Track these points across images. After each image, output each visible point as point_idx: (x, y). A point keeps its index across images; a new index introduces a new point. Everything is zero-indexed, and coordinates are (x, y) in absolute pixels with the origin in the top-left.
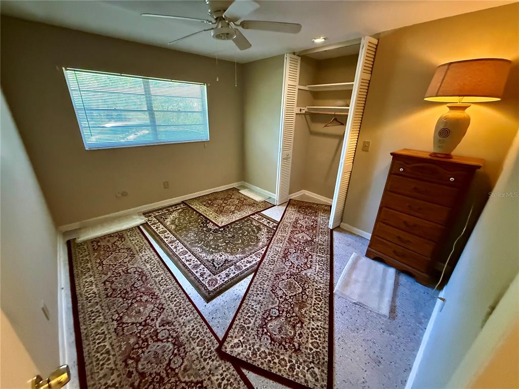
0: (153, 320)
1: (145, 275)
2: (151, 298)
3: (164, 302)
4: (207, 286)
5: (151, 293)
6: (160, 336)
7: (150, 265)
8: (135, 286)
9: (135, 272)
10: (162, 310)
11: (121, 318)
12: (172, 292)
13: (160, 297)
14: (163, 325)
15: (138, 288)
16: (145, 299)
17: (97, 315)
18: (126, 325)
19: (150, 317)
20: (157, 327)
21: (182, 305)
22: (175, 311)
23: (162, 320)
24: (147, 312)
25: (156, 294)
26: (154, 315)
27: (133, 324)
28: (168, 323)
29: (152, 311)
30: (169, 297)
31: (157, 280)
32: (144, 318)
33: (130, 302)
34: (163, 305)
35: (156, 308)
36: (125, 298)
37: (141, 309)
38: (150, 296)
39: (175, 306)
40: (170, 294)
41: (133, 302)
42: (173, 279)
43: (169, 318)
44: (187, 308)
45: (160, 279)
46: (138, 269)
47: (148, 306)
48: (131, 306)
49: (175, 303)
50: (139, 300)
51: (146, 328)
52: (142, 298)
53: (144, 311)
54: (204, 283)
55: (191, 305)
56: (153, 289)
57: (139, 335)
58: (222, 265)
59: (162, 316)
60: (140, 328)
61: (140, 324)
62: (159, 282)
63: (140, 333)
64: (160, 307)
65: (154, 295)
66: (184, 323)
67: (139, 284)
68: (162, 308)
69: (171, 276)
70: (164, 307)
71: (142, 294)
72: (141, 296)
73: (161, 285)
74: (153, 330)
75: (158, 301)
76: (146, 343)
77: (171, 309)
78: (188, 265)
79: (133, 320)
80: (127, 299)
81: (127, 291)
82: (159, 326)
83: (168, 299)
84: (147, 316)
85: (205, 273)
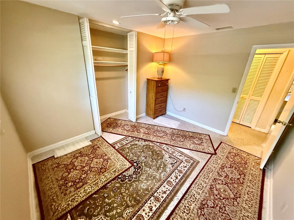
0: (222, 181)
1: (201, 204)
2: (213, 188)
3: (211, 180)
4: (191, 163)
5: (211, 190)
6: (226, 175)
7: (191, 205)
8: (213, 205)
9: (203, 215)
10: (215, 179)
11: (234, 199)
12: (204, 179)
13: (210, 183)
14: (221, 175)
15: (213, 202)
16: (216, 192)
17: (245, 217)
18: (234, 193)
19: (222, 183)
20: (223, 178)
21: (207, 171)
22: (212, 173)
23: (219, 177)
24: (221, 186)
25: (210, 187)
26: (220, 182)
27: (231, 190)
28: (219, 174)
29: (219, 184)
30: (207, 179)
31: (201, 192)
32: (225, 186)
33: (223, 201)
34: (213, 180)
35: (217, 183)
36: (224, 207)
37: (222, 190)
38: (213, 189)
39: (209, 174)
40: (205, 179)
41: (222, 198)
42: (195, 181)
43: (217, 174)
44: (208, 168)
45: (199, 190)
46: (199, 214)
47: (218, 188)
48: (225, 198)
49: (208, 175)
50: (219, 195)
51: (228, 183)
52: (217, 194)
53: (222, 188)
54: (190, 165)
55: (205, 167)
56: (208, 191)
57: (232, 184)
58: (174, 159)
59: (218, 178)
60: (229, 185)
61: (228, 186)
62: (201, 189)
63: (231, 184)
64: (214, 181)
65: (211, 188)
66: (214, 168)
67: (210, 204)
68: (214, 180)
69: (194, 184)
70: (214, 179)
71: (215, 196)
72: (216, 195)
73: (203, 187)
74: (226, 179)
75: (213, 184)
76: (232, 179)
77: (212, 175)
78: (181, 177)
79: (229, 191)
80: (224, 204)
81: (220, 209)
82: (222, 177)
83: (209, 179)
84: (223, 185)
85: (184, 166)
